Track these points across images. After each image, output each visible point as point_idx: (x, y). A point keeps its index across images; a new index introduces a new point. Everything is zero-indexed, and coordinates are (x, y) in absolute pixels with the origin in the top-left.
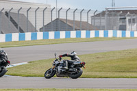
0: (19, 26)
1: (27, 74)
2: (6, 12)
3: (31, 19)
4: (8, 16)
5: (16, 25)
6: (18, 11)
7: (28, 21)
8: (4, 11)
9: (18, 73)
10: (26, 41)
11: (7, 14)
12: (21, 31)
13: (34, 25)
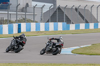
0: (85, 18)
1: (90, 53)
2: (76, 8)
3: (94, 13)
4: (77, 11)
5: (83, 17)
6: (85, 8)
7: (91, 15)
8: (74, 8)
9: (84, 52)
10: (90, 29)
11: (76, 9)
12: (87, 22)
13: (96, 18)
